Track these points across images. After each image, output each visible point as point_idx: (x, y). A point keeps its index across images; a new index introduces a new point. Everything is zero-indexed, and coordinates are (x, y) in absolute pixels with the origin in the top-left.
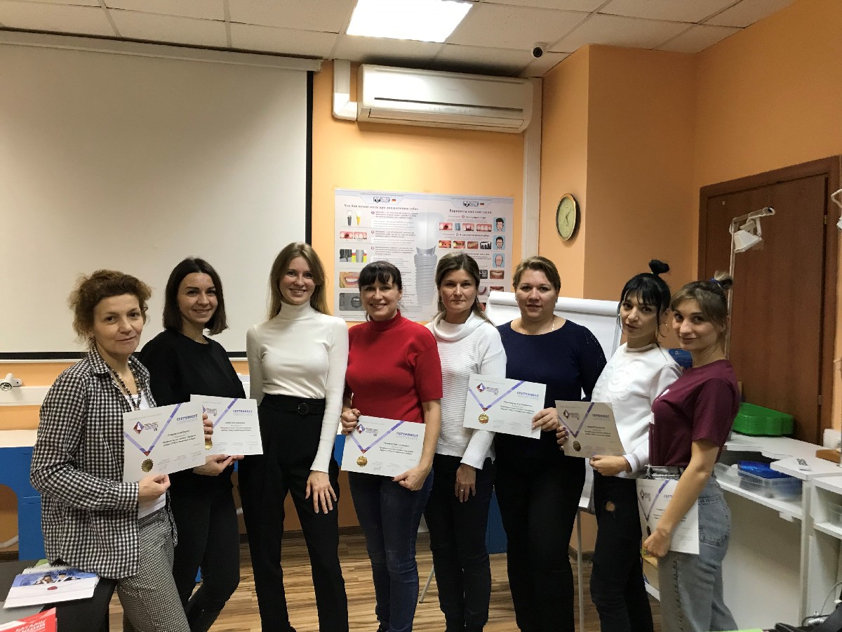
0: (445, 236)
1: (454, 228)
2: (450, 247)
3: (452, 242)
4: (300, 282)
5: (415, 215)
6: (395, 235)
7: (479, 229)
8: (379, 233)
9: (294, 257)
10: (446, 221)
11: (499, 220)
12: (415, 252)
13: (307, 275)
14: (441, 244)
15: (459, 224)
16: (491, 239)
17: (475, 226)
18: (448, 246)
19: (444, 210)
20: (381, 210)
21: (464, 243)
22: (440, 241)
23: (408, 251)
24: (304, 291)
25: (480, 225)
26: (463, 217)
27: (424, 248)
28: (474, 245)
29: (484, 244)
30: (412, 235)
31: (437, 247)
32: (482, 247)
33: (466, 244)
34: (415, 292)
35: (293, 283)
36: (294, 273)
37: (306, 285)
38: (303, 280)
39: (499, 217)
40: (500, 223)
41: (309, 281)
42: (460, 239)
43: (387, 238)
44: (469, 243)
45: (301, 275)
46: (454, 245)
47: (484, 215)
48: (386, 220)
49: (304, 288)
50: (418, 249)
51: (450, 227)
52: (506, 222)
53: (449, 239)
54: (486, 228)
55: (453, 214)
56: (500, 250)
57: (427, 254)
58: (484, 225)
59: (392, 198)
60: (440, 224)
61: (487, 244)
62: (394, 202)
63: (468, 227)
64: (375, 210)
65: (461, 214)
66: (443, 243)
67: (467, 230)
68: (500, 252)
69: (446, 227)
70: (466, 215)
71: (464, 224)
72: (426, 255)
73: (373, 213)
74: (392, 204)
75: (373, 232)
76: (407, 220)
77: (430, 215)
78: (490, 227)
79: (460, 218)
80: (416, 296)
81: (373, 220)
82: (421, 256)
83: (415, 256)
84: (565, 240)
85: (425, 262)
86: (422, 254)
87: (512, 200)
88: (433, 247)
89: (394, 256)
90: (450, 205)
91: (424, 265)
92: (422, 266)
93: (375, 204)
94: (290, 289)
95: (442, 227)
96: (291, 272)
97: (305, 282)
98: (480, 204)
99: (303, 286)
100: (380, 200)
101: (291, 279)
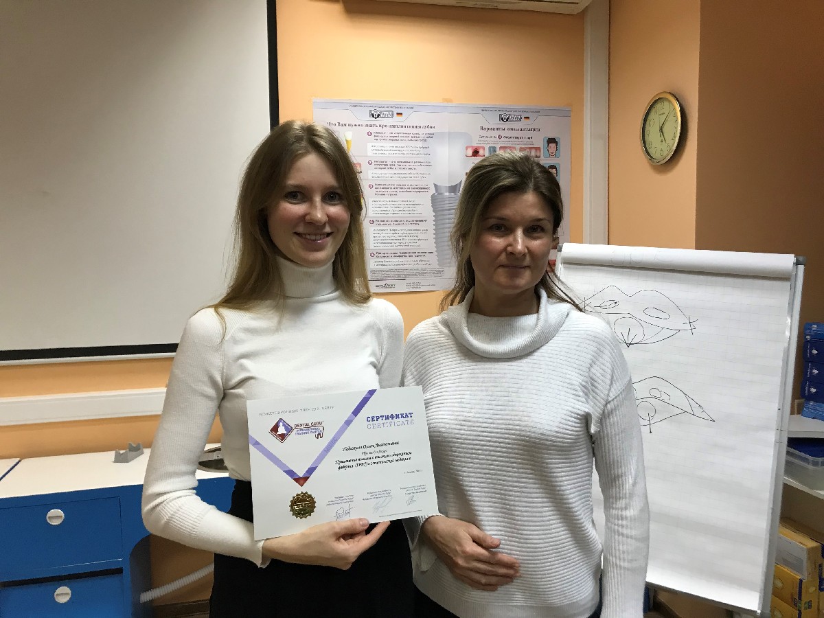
4: (319, 215)
5: (431, 136)
6: (402, 164)
8: (383, 165)
10: (475, 145)
11: (551, 141)
12: (433, 191)
13: (330, 196)
15: (494, 149)
19: (472, 128)
20: (379, 129)
23: (421, 189)
24: (328, 235)
26: (500, 137)
27: (445, 183)
30: (428, 165)
34: (434, 250)
35: (303, 218)
36: (301, 194)
38: (321, 211)
39: (551, 136)
40: (552, 146)
41: (336, 210)
43: (391, 171)
45: (318, 199)
47: (530, 134)
48: (388, 145)
49: (328, 229)
50: (436, 186)
51: (481, 152)
52: (562, 144)
55: (484, 133)
57: (450, 192)
58: (530, 148)
59: (396, 111)
60: (467, 148)
62: (400, 117)
64: (373, 130)
65: (496, 133)
69: (476, 153)
70: (503, 133)
72: (447, 194)
73: (369, 134)
74: (396, 120)
75: (370, 163)
76: (420, 144)
77: (451, 136)
78: (538, 151)
79: (495, 139)
80: (436, 253)
81: (369, 145)
82: (440, 197)
83: (433, 196)
84: (659, 164)
85: (448, 205)
86: (441, 194)
87: (567, 112)
88: (458, 182)
89: (402, 197)
90: (481, 120)
91: (446, 210)
92: (443, 210)
93: (373, 121)
94: (296, 233)
95: (470, 152)
96: (294, 192)
97: (328, 216)
98: (523, 118)
99: (325, 224)
100: (379, 115)
101: (295, 209)
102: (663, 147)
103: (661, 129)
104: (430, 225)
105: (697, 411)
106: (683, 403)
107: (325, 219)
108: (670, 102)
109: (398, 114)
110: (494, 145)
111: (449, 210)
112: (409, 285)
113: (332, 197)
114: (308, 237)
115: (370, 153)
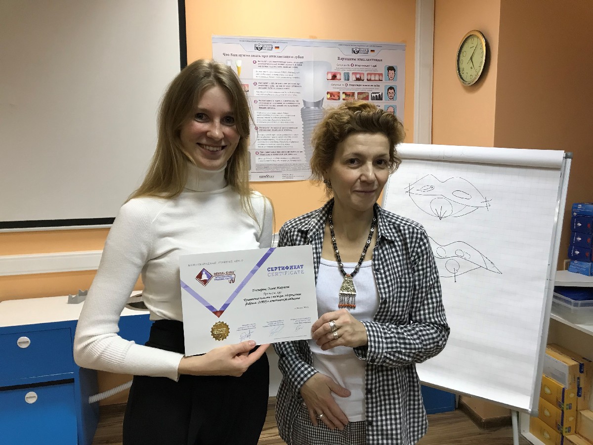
0: (333, 87)
1: (342, 77)
2: (339, 99)
3: (341, 94)
4: (217, 133)
5: (301, 64)
6: (280, 86)
7: (369, 79)
8: (265, 85)
9: (205, 90)
10: (333, 70)
11: (391, 68)
12: (302, 106)
13: (227, 119)
14: (329, 96)
15: (348, 74)
16: (382, 90)
17: (366, 75)
18: (336, 97)
19: (331, 58)
21: (353, 93)
22: (328, 93)
23: (292, 104)
24: (223, 147)
25: (371, 74)
26: (352, 65)
27: (311, 100)
28: (365, 96)
29: (375, 95)
30: (297, 85)
31: (325, 99)
32: (373, 99)
33: (356, 95)
34: (303, 150)
35: (204, 134)
36: (205, 116)
37: (226, 137)
39: (391, 65)
40: (391, 72)
42: (349, 90)
43: (271, 91)
44: (359, 93)
45: (217, 121)
46: (343, 96)
47: (375, 63)
48: (268, 70)
49: (223, 143)
50: (304, 102)
51: (338, 77)
52: (399, 71)
53: (338, 90)
54: (377, 78)
55: (341, 62)
56: (391, 101)
57: (315, 106)
58: (375, 74)
59: (275, 45)
60: (328, 73)
61: (378, 95)
62: (277, 50)
63: (358, 76)
64: (256, 59)
65: (350, 62)
66: (332, 94)
67: (358, 79)
68: (392, 103)
69: (334, 77)
70: (354, 62)
71: (353, 73)
72: (313, 108)
73: (255, 62)
74: (274, 52)
75: (255, 84)
76: (292, 70)
77: (317, 64)
78: (381, 77)
79: (349, 67)
80: (304, 153)
81: (255, 70)
82: (308, 110)
83: (302, 110)
84: (470, 85)
85: (313, 116)
86: (309, 108)
87: (404, 46)
88: (321, 99)
89: (278, 110)
90: (338, 52)
91: (312, 120)
92: (309, 120)
93: (257, 52)
94: (199, 144)
95: (330, 77)
96: (201, 114)
97: (224, 133)
98: (370, 51)
99: (221, 140)
100: (262, 48)
101: (200, 126)
102: (472, 72)
103: (471, 58)
104: (300, 132)
105: (490, 266)
106: (480, 260)
107: (221, 136)
108: (478, 38)
109: (276, 47)
110: (347, 72)
111: (314, 120)
112: (284, 176)
113: (228, 120)
114: (208, 148)
115: (254, 77)
